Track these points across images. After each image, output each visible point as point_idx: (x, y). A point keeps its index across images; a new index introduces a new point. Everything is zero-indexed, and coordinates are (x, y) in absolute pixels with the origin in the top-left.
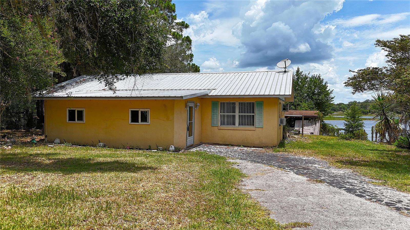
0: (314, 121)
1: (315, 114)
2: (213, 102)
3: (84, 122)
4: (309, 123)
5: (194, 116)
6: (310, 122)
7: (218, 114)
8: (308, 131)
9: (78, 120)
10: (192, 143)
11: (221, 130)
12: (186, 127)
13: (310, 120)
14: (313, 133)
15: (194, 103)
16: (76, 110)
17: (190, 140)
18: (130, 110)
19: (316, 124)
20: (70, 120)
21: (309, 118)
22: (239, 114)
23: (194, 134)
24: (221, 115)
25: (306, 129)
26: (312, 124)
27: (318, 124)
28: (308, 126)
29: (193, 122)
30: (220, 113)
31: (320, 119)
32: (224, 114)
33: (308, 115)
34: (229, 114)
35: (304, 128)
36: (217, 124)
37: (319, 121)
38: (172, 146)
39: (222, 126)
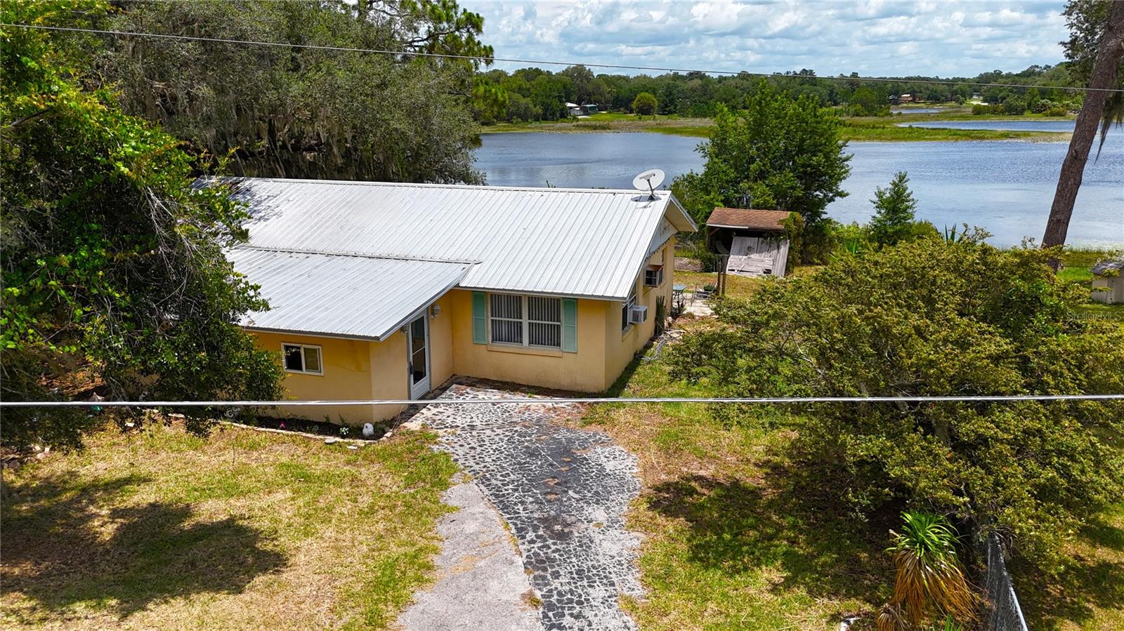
0: (776, 240)
1: (781, 222)
2: (477, 293)
4: (764, 244)
5: (429, 332)
6: (765, 242)
7: (485, 318)
8: (759, 265)
10: (427, 389)
11: (493, 352)
12: (406, 368)
14: (768, 272)
17: (420, 389)
18: (283, 344)
19: (778, 248)
21: (764, 232)
22: (531, 321)
23: (430, 371)
24: (492, 320)
25: (756, 260)
26: (770, 246)
27: (784, 250)
28: (761, 252)
29: (426, 347)
30: (492, 316)
31: (789, 235)
32: (500, 319)
33: (762, 226)
34: (510, 320)
35: (752, 256)
36: (484, 339)
37: (788, 241)
38: (367, 424)
39: (498, 344)
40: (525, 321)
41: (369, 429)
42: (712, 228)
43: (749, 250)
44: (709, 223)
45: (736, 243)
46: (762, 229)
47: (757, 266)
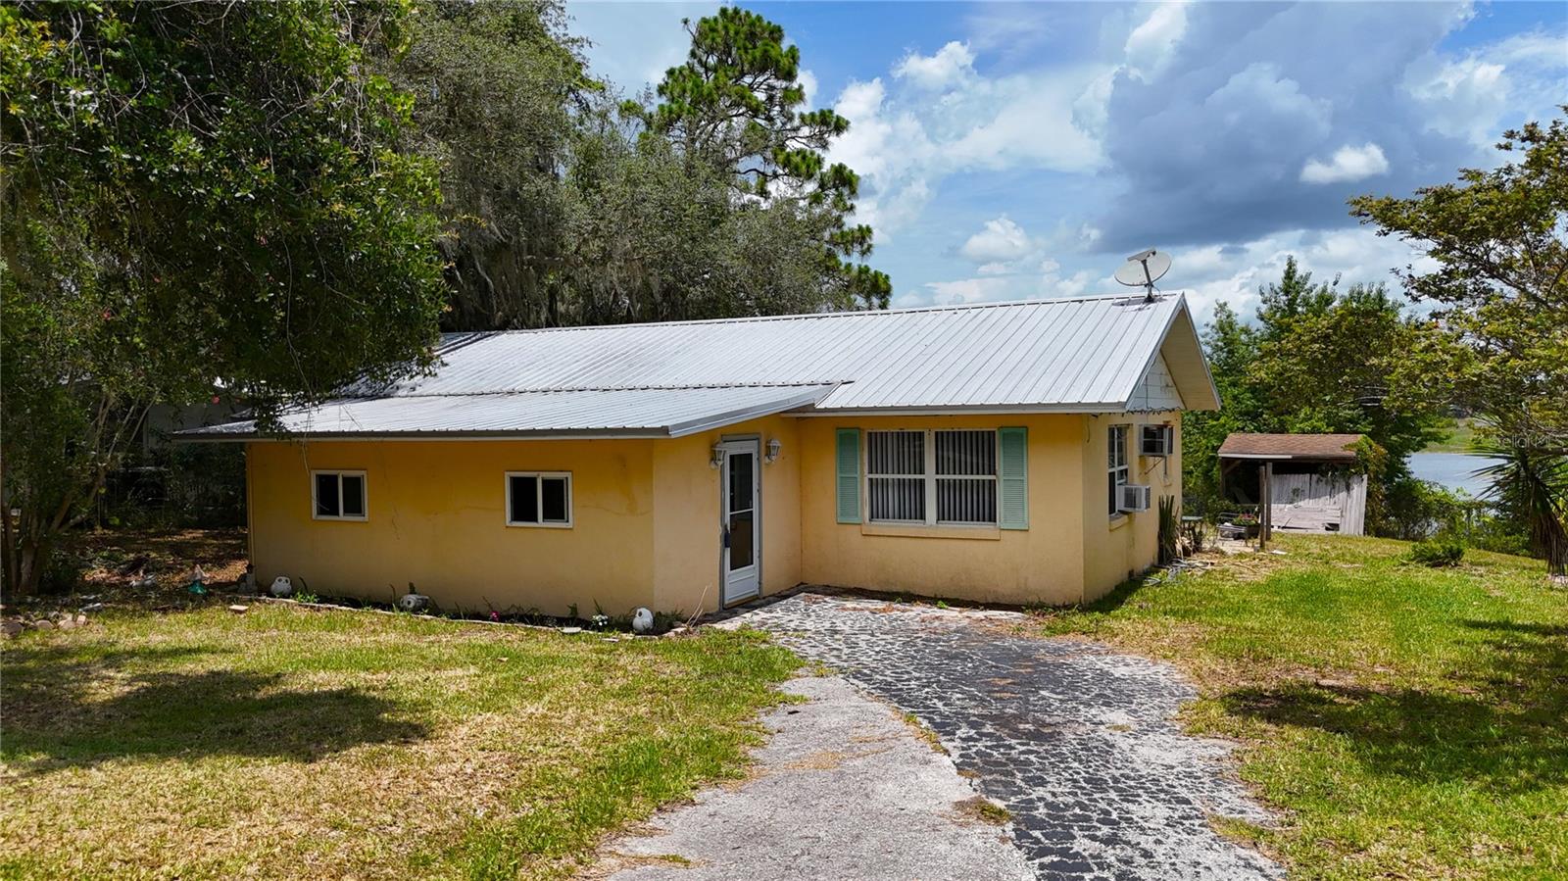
0: (1343, 475)
1: (1348, 447)
2: (843, 431)
3: (366, 518)
4: (1322, 484)
5: (760, 484)
6: (1324, 479)
7: (858, 475)
8: (1316, 517)
9: (346, 511)
10: (754, 590)
11: (872, 539)
12: (716, 534)
13: (1324, 474)
14: (1334, 527)
15: (758, 439)
16: (341, 474)
17: (741, 583)
18: (507, 475)
19: (1348, 488)
20: (321, 512)
21: (1321, 464)
22: (940, 477)
23: (760, 557)
24: (871, 480)
25: (1309, 510)
26: (1334, 487)
27: (1359, 490)
28: (1316, 496)
29: (755, 510)
30: (871, 472)
31: (1366, 468)
32: (884, 476)
33: (1314, 453)
34: (901, 476)
35: (1301, 503)
36: (857, 515)
37: (1365, 477)
38: (643, 610)
39: (878, 523)
40: (930, 477)
41: (644, 619)
42: (1227, 461)
43: (1296, 494)
44: (1221, 454)
45: (1273, 485)
46: (1316, 458)
47: (1312, 519)
